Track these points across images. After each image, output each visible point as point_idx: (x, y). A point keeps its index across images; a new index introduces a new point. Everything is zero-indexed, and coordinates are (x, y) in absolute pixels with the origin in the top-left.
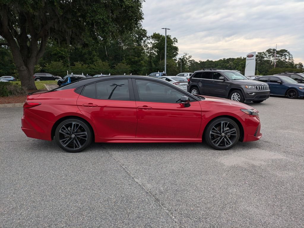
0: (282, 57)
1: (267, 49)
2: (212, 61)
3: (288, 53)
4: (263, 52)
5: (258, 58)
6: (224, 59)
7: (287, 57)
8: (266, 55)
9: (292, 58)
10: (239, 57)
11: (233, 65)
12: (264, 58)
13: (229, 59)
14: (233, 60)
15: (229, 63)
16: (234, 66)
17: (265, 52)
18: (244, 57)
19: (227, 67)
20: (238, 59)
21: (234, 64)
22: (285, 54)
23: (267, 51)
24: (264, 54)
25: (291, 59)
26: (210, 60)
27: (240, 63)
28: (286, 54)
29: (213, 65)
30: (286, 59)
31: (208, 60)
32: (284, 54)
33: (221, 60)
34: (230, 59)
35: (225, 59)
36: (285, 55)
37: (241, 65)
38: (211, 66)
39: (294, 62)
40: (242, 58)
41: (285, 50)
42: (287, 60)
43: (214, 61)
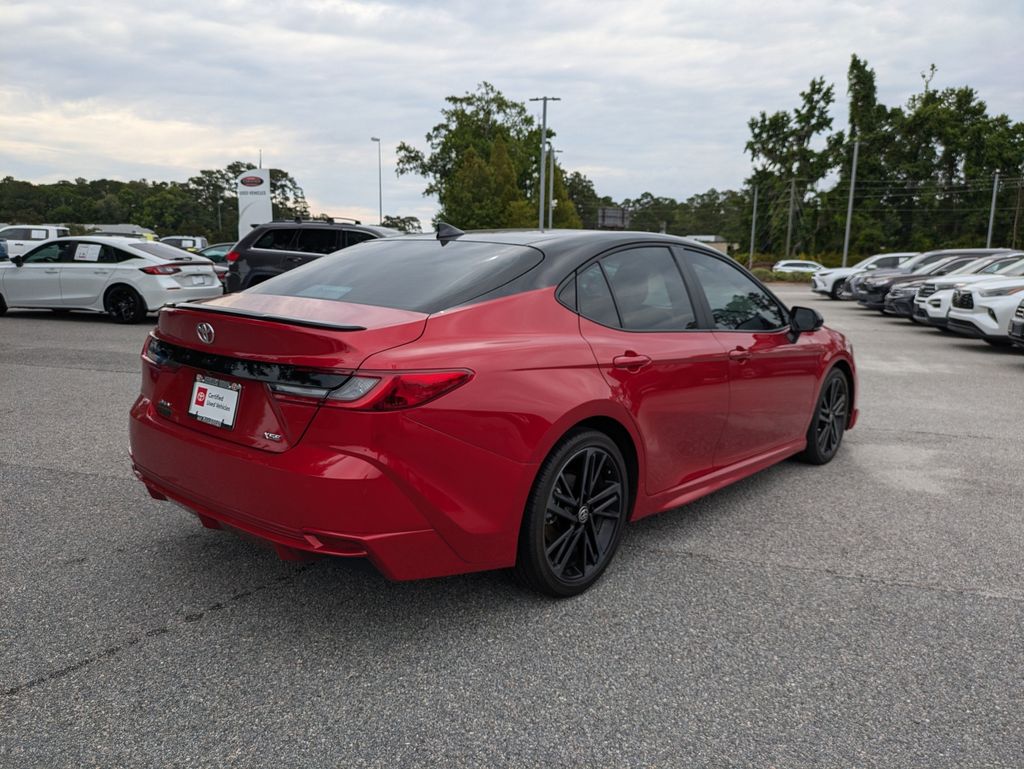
0: (277, 192)
1: (230, 163)
2: (26, 185)
3: (291, 180)
4: (218, 171)
5: (203, 190)
6: (81, 182)
7: (290, 194)
8: (228, 181)
9: (303, 198)
10: (138, 181)
11: (121, 205)
12: (222, 189)
13: (99, 182)
14: (116, 186)
15: (102, 197)
16: (125, 210)
17: (224, 172)
18: (154, 183)
19: (96, 212)
20: (133, 184)
21: (123, 203)
22: (283, 183)
23: (230, 167)
24: (223, 176)
25: (299, 200)
26: (18, 178)
27: (145, 202)
28: (285, 186)
29: (36, 202)
30: (287, 199)
31: (8, 179)
32: (279, 184)
33: (65, 184)
34: (104, 182)
35: (84, 180)
36: (283, 186)
37: (149, 208)
38: (29, 203)
39: (308, 210)
40: (150, 183)
41: (280, 172)
42: (290, 204)
43: (35, 182)
